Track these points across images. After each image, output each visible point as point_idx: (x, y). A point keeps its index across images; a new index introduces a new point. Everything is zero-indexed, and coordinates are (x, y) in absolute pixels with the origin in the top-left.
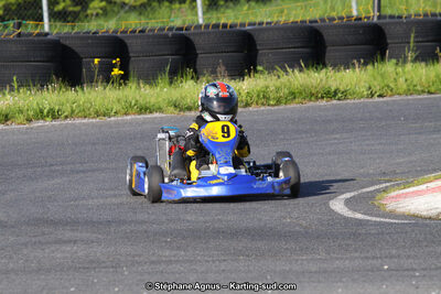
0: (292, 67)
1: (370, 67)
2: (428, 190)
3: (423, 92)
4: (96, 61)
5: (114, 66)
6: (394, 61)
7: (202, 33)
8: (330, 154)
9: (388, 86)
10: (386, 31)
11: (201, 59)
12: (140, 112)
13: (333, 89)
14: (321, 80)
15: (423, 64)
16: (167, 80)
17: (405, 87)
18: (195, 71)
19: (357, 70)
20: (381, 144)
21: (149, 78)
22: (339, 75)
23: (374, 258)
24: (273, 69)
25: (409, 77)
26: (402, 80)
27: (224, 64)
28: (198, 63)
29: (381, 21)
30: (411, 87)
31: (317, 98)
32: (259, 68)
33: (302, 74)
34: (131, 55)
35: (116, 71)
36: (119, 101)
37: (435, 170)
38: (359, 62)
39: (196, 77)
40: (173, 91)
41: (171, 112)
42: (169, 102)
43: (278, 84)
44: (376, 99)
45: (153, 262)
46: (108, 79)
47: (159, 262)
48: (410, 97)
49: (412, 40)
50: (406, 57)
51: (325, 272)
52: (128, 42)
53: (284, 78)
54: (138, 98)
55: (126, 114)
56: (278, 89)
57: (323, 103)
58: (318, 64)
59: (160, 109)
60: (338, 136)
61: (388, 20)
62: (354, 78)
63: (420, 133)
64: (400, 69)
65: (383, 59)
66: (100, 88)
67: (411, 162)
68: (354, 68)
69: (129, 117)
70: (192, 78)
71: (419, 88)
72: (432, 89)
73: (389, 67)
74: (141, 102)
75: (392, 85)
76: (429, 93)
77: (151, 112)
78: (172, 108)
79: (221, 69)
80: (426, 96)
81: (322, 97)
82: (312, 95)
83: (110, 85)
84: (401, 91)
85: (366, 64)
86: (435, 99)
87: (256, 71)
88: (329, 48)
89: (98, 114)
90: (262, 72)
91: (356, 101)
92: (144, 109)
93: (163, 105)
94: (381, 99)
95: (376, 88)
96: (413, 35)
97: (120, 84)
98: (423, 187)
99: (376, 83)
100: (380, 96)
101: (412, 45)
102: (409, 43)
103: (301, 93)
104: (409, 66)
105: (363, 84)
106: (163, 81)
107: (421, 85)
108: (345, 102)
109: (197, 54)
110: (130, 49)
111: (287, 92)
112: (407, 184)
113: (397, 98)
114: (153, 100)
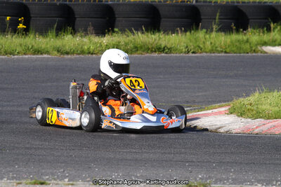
0: (137, 30)
1: (188, 33)
2: (212, 113)
3: (222, 52)
4: (8, 18)
5: (20, 22)
6: (205, 30)
7: (79, 4)
8: (154, 87)
9: (199, 47)
10: (201, 11)
11: (78, 21)
12: (34, 54)
13: (163, 46)
14: (155, 40)
15: (223, 33)
16: (54, 34)
17: (210, 47)
18: (74, 29)
19: (180, 35)
20: (188, 83)
21: (43, 32)
22: (167, 37)
23: (169, 153)
24: (125, 31)
25: (213, 41)
26: (208, 43)
27: (93, 26)
28: (76, 23)
29: (198, 4)
30: (214, 48)
31: (152, 52)
32: (116, 30)
33: (143, 35)
34: (32, 15)
35: (21, 26)
36: (21, 45)
37: (220, 102)
38: (181, 29)
39: (74, 32)
40: (58, 41)
41: (55, 55)
42: (54, 48)
43: (127, 41)
44: (191, 54)
45: (26, 148)
46: (15, 31)
47: (31, 149)
48: (213, 55)
49: (217, 17)
50: (212, 28)
51: (136, 160)
52: (30, 7)
53: (131, 37)
54: (34, 44)
55: (25, 54)
56: (126, 44)
57: (156, 55)
58: (155, 29)
59: (47, 53)
60: (161, 76)
61: (202, 4)
62: (177, 40)
63: (215, 78)
64: (208, 36)
65: (197, 28)
66: (9, 36)
67: (205, 95)
68: (178, 33)
69: (27, 56)
70: (71, 33)
71: (219, 49)
72: (228, 50)
73: (201, 34)
74: (36, 47)
75: (201, 46)
76: (226, 52)
77: (41, 54)
78: (56, 53)
79: (90, 28)
80: (223, 54)
81: (155, 51)
82: (149, 49)
83: (16, 35)
84: (207, 50)
85: (186, 31)
86: (229, 56)
87: (114, 32)
88: (163, 19)
89: (6, 53)
90: (117, 32)
91: (178, 55)
92: (38, 52)
93: (50, 50)
94: (194, 55)
95: (191, 47)
96: (218, 14)
97: (23, 34)
98: (210, 111)
99: (191, 44)
100: (193, 53)
101: (217, 20)
102: (215, 19)
103: (141, 47)
104: (214, 34)
105: (182, 44)
106: (51, 34)
107: (221, 47)
108: (170, 55)
109: (75, 18)
110: (31, 12)
111: (132, 46)
112: (201, 109)
113: (204, 54)
114: (43, 46)
